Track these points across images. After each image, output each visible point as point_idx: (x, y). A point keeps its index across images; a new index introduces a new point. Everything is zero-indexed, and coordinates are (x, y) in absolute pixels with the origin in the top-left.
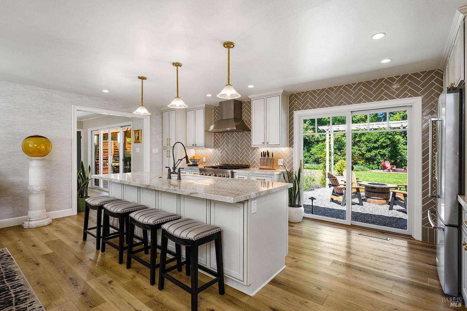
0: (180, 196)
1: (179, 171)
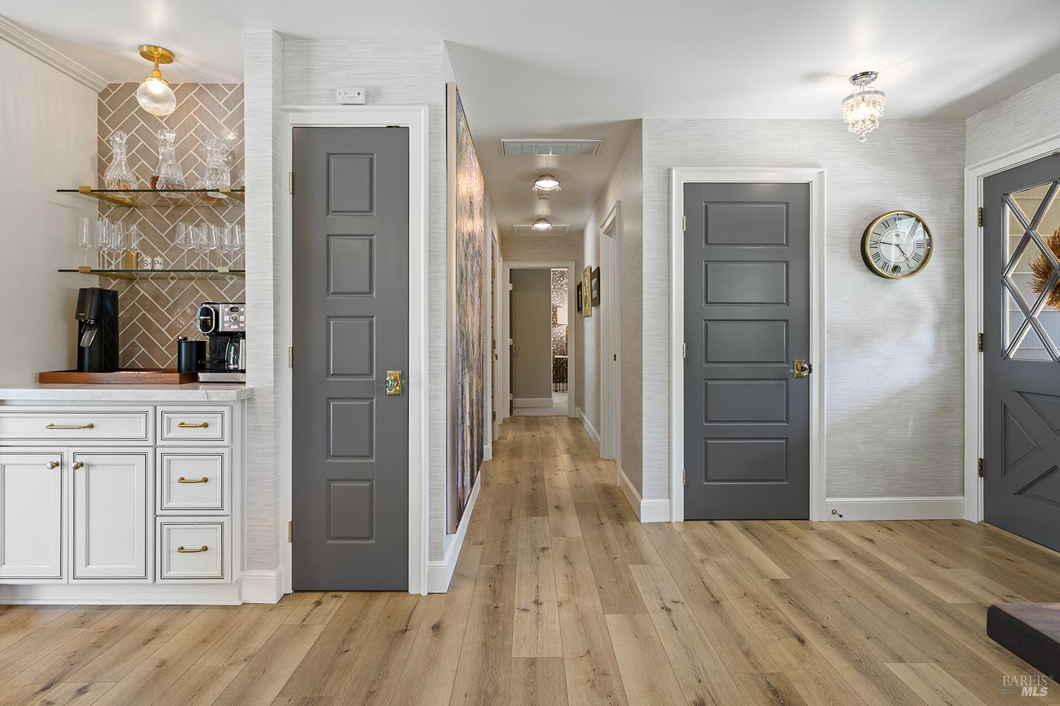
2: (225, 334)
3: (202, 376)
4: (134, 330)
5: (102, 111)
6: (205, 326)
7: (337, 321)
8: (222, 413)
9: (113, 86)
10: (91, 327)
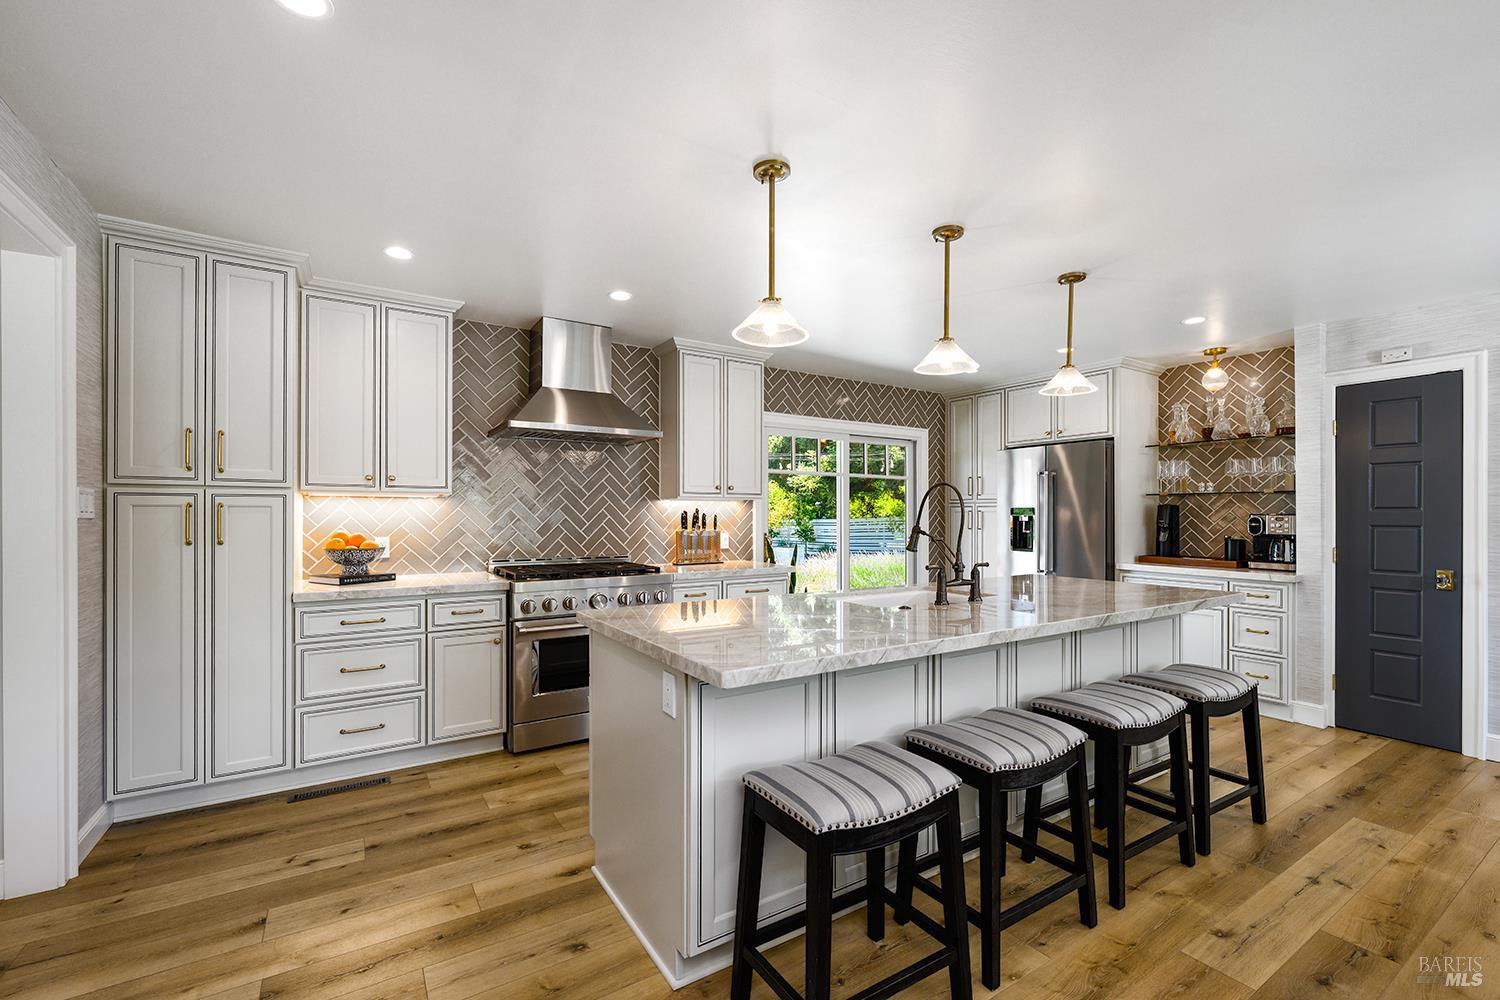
0: (1078, 637)
1: (975, 573)
2: (1271, 537)
3: (1252, 565)
4: (1186, 529)
5: (1161, 388)
6: (1254, 530)
7: (1380, 529)
8: (1281, 590)
9: (1169, 370)
10: (1165, 530)
